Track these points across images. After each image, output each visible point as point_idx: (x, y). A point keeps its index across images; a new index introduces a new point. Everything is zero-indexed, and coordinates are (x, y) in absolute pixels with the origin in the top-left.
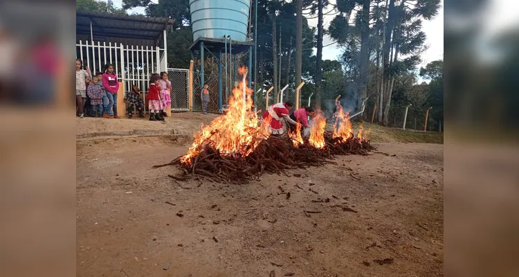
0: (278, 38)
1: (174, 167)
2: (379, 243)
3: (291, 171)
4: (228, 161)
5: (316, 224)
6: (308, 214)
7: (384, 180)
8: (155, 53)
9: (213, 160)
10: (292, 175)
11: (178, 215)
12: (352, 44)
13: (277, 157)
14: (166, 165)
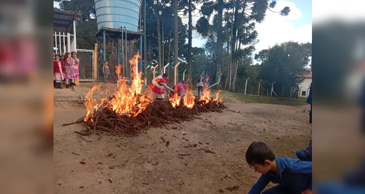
0: (161, 30)
1: (80, 125)
2: (229, 175)
3: (170, 126)
4: (123, 120)
5: (186, 164)
6: (181, 156)
7: (233, 130)
8: (66, 38)
9: (111, 119)
10: (171, 128)
11: (81, 163)
12: (211, 37)
13: (160, 115)
14: (73, 123)
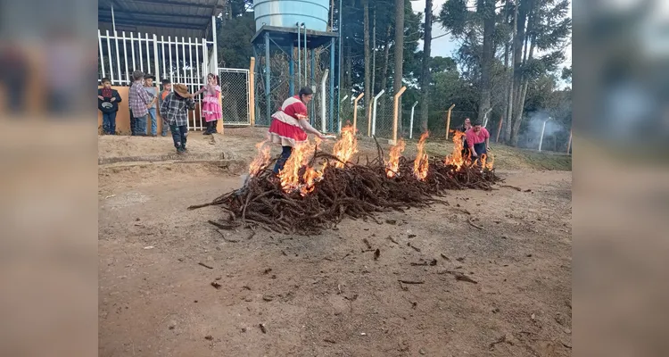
0: (371, 26)
1: (218, 208)
3: (383, 215)
4: (293, 202)
5: (415, 304)
6: (404, 285)
7: (516, 230)
9: (272, 199)
10: (384, 220)
12: (470, 35)
13: (364, 195)
14: (207, 205)
